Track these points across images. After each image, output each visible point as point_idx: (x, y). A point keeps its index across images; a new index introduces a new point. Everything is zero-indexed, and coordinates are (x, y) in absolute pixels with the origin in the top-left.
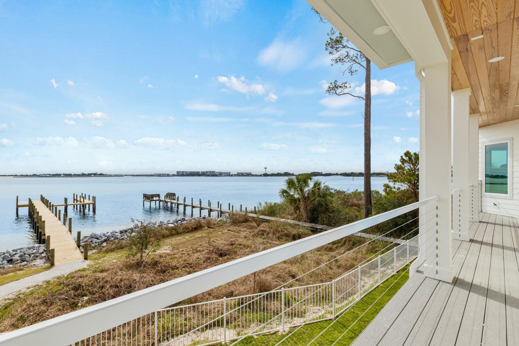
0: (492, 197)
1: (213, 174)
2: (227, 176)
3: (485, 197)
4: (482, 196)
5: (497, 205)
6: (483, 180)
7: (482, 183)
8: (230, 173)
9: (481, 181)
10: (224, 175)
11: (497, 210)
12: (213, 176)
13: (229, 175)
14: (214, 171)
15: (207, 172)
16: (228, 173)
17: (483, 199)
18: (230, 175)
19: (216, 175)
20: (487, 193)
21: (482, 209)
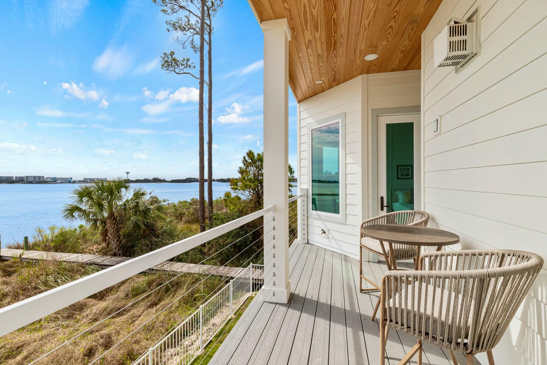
0: (320, 219)
1: (39, 181)
2: (66, 183)
3: (312, 218)
4: (308, 216)
5: (327, 233)
6: (309, 189)
7: (308, 193)
8: (71, 178)
9: (307, 190)
10: (59, 181)
11: (326, 242)
12: (40, 182)
13: (69, 182)
14: (42, 175)
15: (27, 177)
16: (68, 179)
17: (310, 220)
18: (72, 181)
19: (45, 182)
20: (314, 212)
21: (309, 238)
